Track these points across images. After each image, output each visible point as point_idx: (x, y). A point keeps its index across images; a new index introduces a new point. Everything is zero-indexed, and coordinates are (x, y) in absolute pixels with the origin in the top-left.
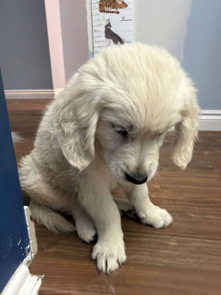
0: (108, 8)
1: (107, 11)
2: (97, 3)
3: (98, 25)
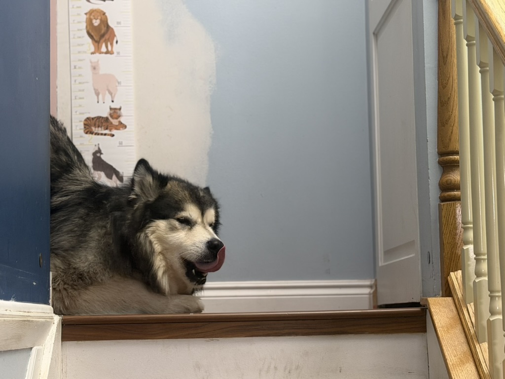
1: (96, 133)
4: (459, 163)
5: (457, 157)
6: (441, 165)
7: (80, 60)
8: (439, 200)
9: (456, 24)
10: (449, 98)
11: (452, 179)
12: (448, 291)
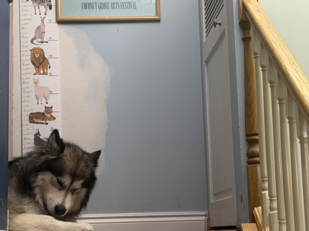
0: (37, 120)
1: (37, 122)
2: (27, 115)
3: (28, 133)
4: (258, 141)
5: (257, 137)
6: (248, 142)
7: (26, 78)
8: (247, 163)
9: (255, 57)
10: (252, 102)
11: (254, 150)
12: (253, 219)
